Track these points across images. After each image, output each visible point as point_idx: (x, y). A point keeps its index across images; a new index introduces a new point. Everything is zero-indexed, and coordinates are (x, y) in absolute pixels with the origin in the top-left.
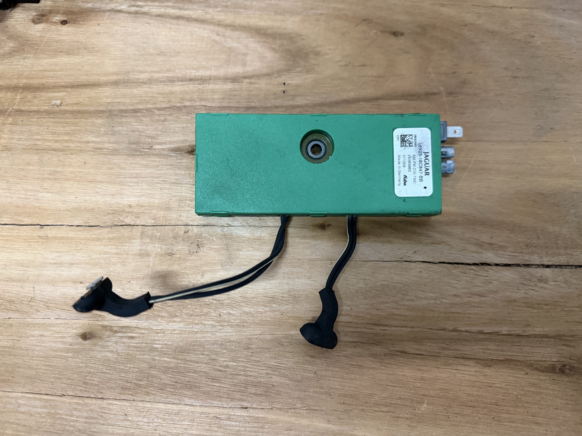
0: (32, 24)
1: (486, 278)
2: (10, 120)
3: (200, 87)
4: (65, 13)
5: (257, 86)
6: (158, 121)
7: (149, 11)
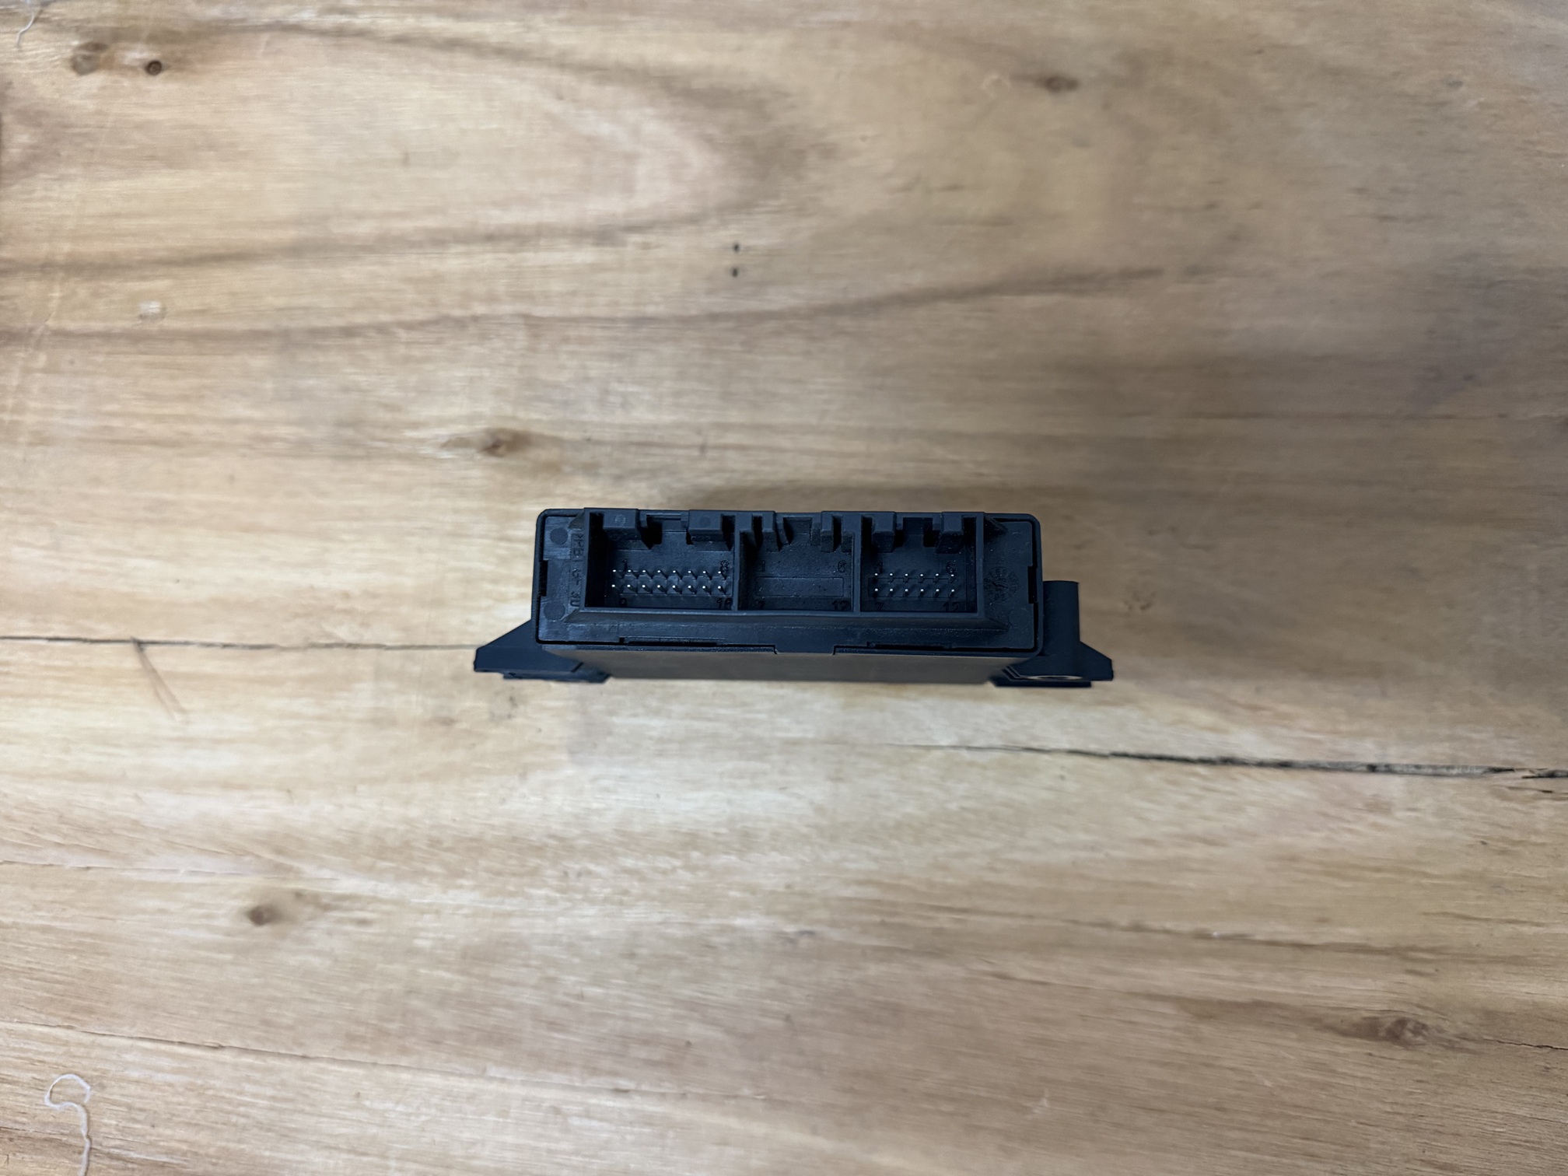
0: (72, 75)
1: (1230, 798)
2: (42, 359)
3: (512, 258)
4: (153, 39)
5: (661, 253)
6: (407, 359)
7: (373, 27)
